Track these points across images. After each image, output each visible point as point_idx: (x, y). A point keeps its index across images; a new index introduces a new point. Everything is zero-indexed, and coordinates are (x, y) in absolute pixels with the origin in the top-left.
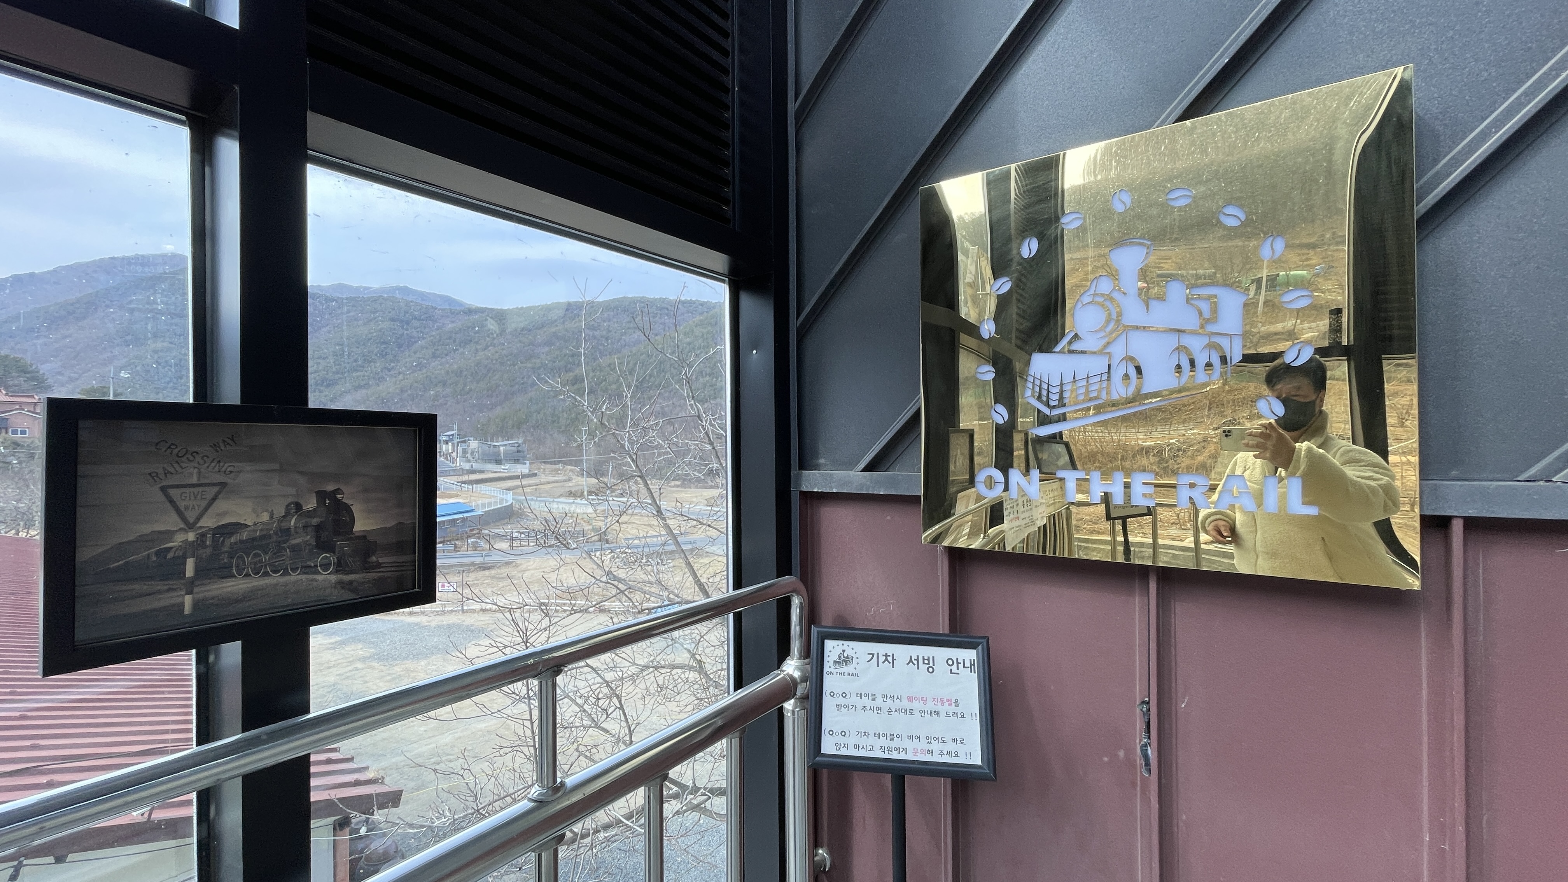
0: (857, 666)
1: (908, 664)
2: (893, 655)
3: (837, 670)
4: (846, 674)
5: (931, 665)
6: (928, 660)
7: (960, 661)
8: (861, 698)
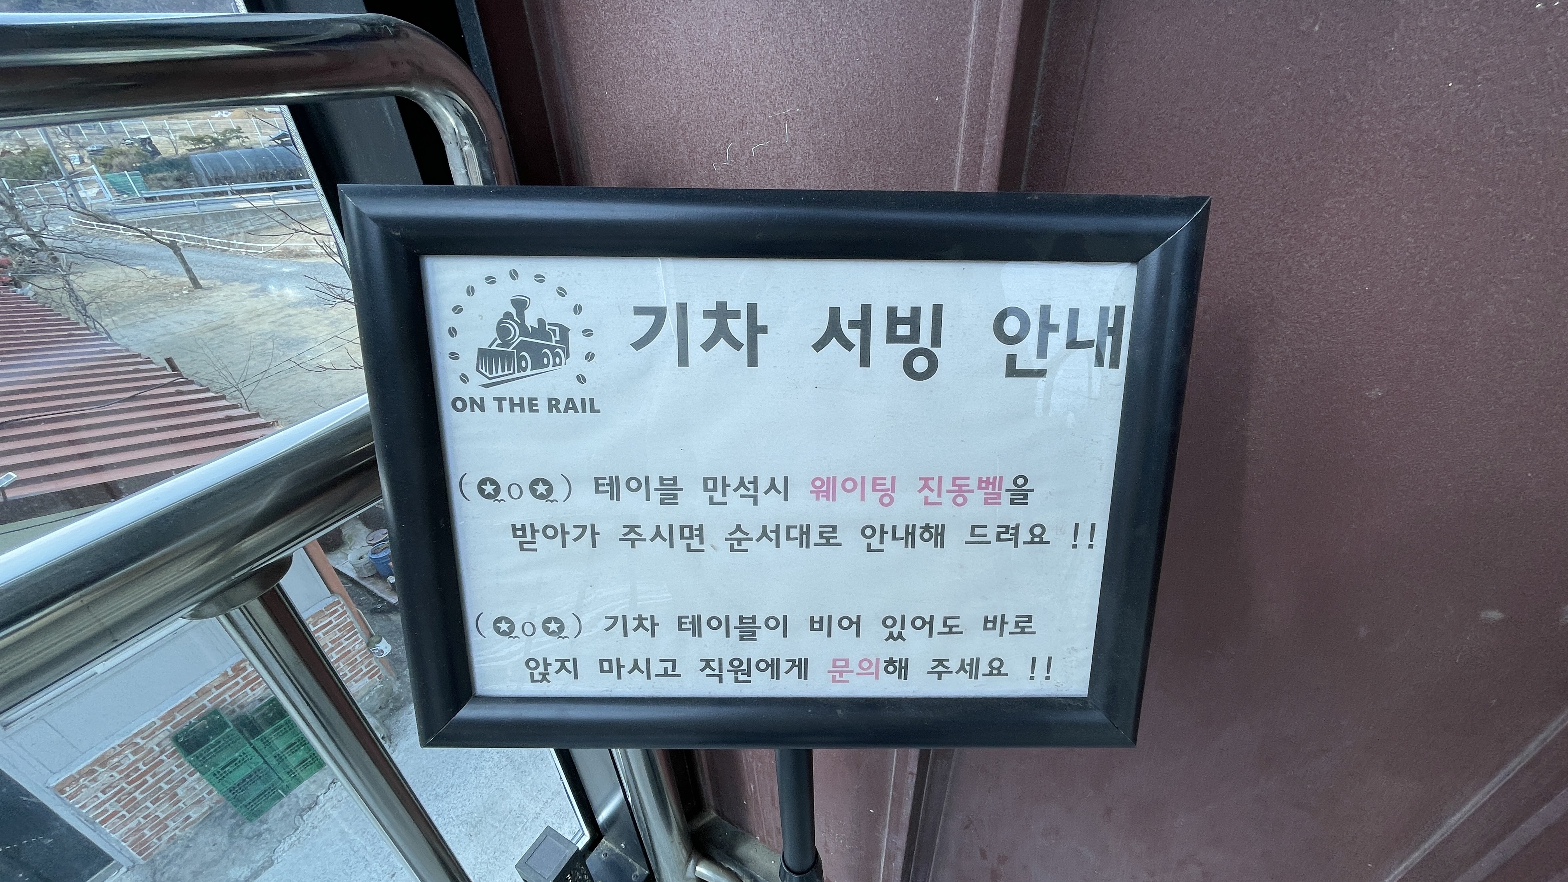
0: (586, 368)
1: (819, 346)
2: (752, 309)
3: (498, 391)
4: (542, 405)
5: (925, 340)
6: (914, 319)
7: (1059, 317)
8: (615, 495)
